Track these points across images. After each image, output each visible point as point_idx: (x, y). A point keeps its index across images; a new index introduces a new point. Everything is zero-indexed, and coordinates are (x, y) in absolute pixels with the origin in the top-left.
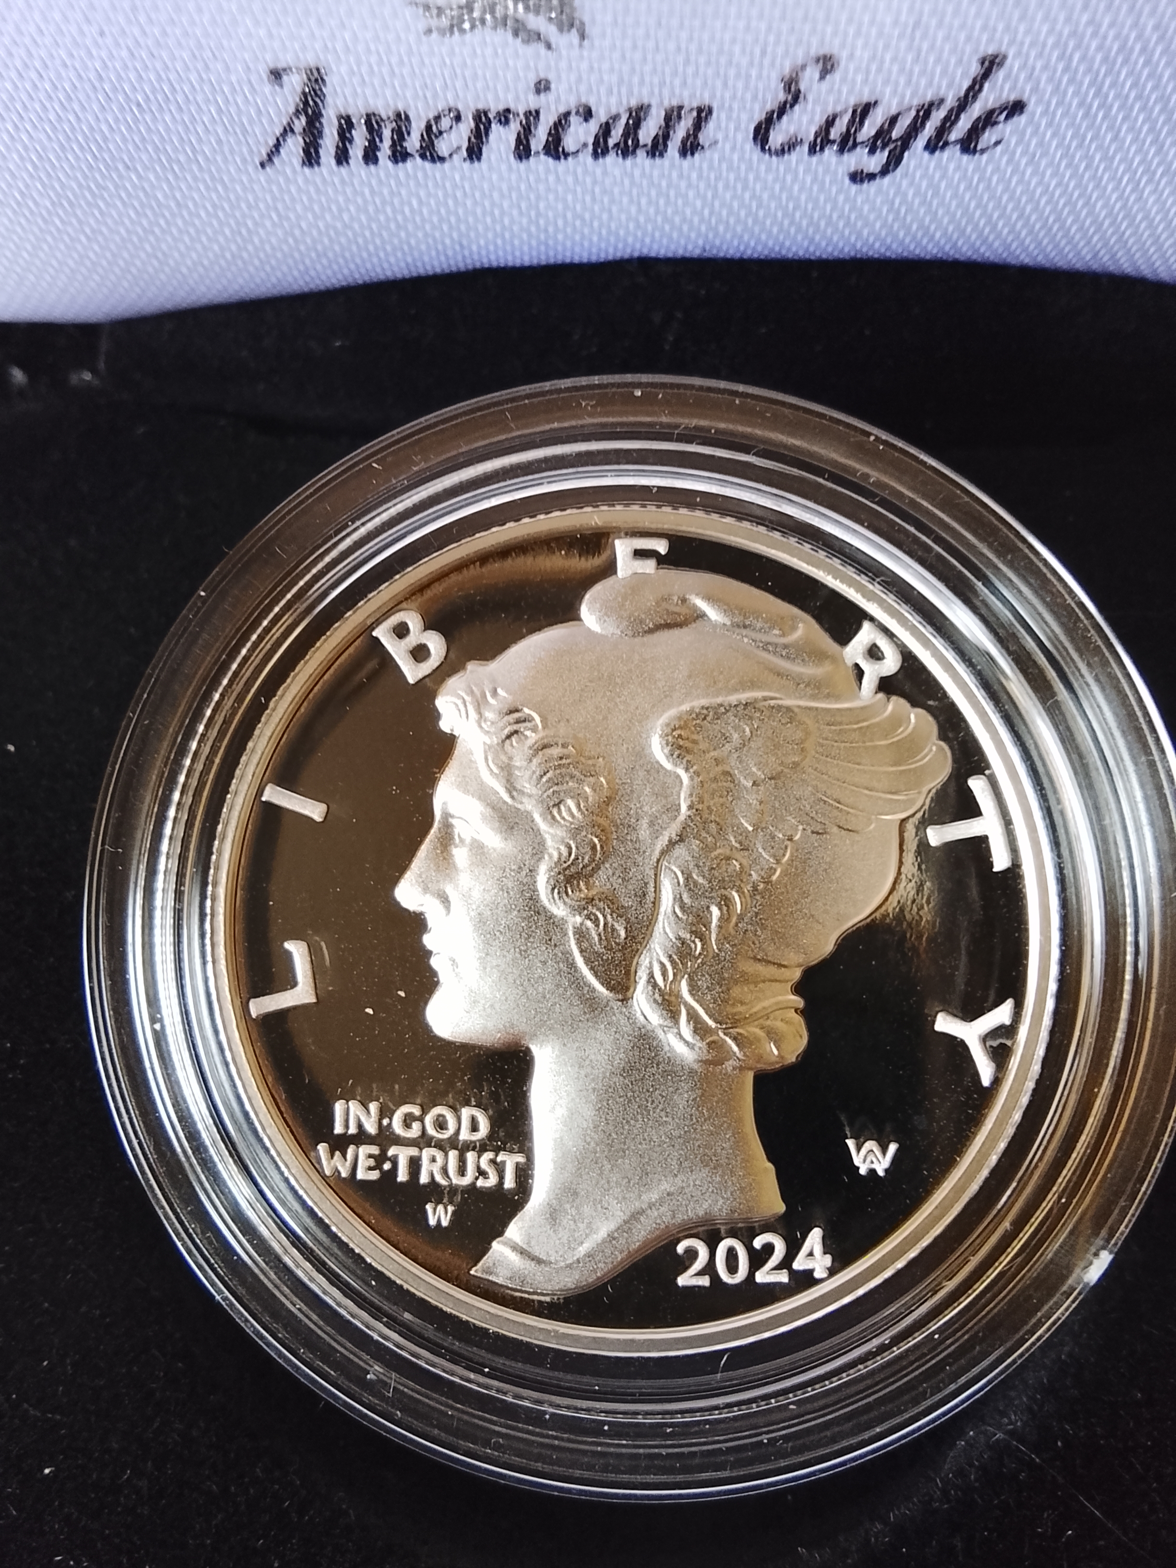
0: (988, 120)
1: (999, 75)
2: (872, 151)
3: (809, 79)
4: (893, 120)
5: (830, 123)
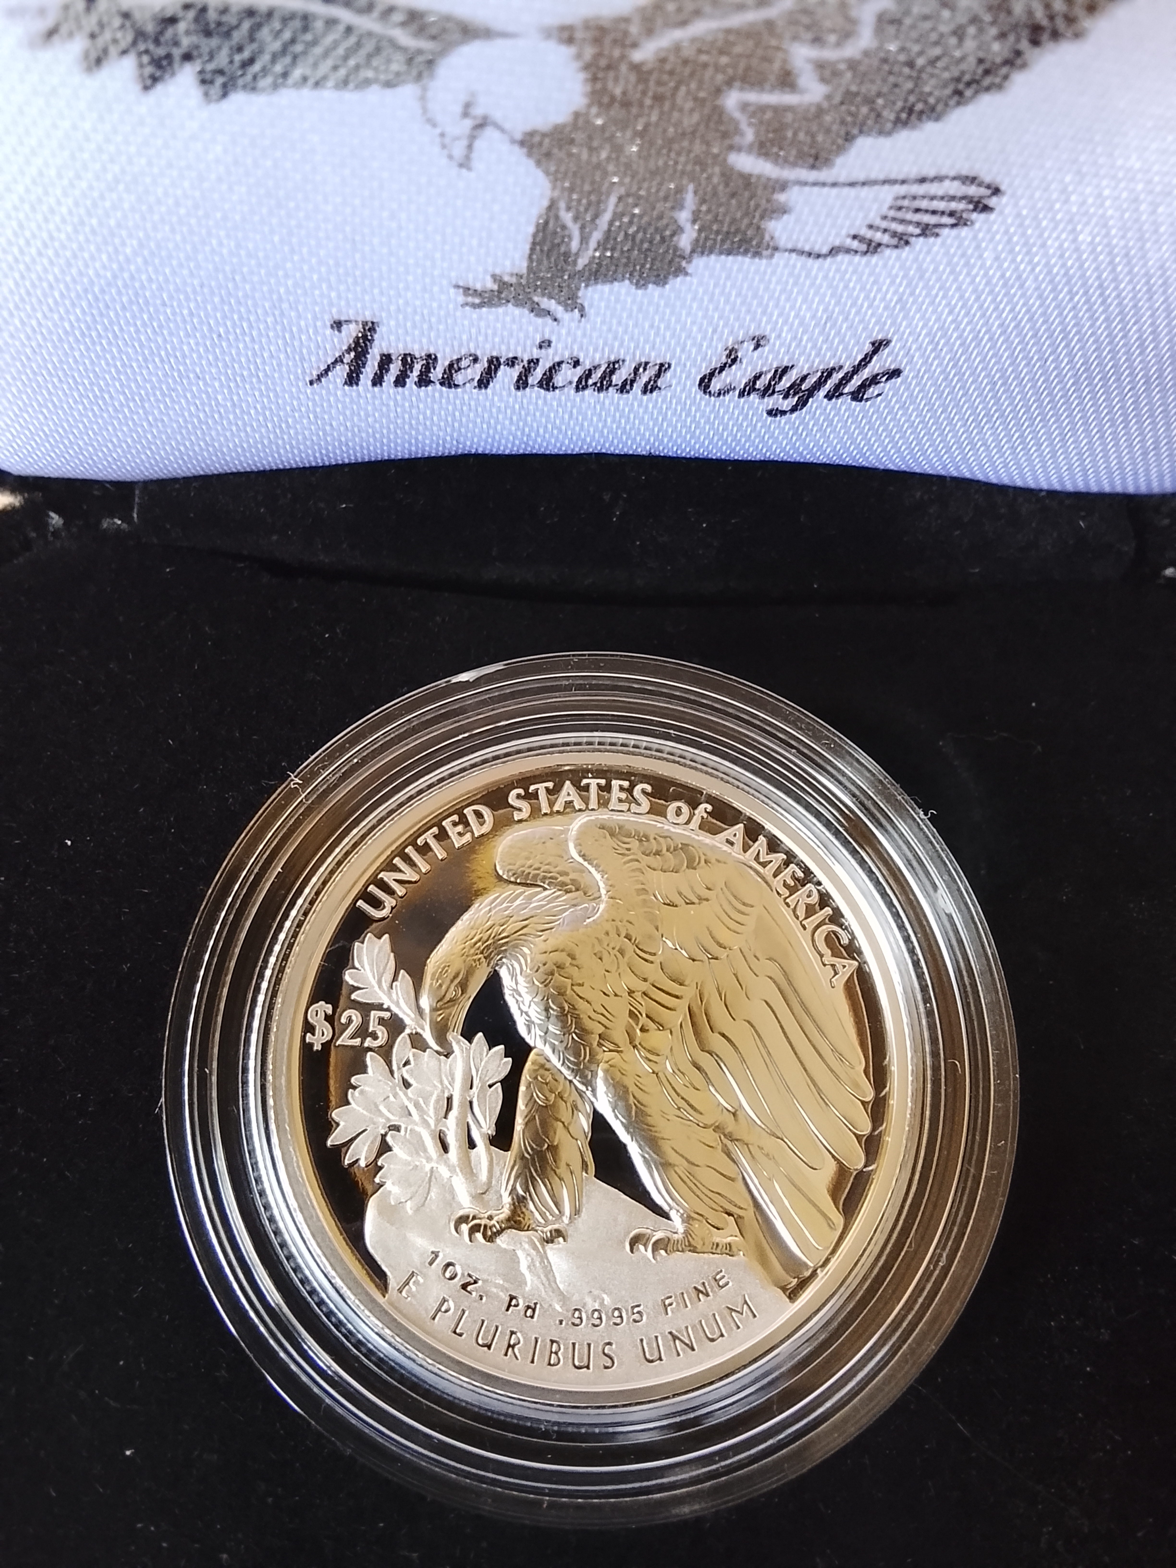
0: (874, 380)
1: (885, 352)
2: (786, 397)
3: (746, 351)
4: (804, 378)
5: (757, 377)
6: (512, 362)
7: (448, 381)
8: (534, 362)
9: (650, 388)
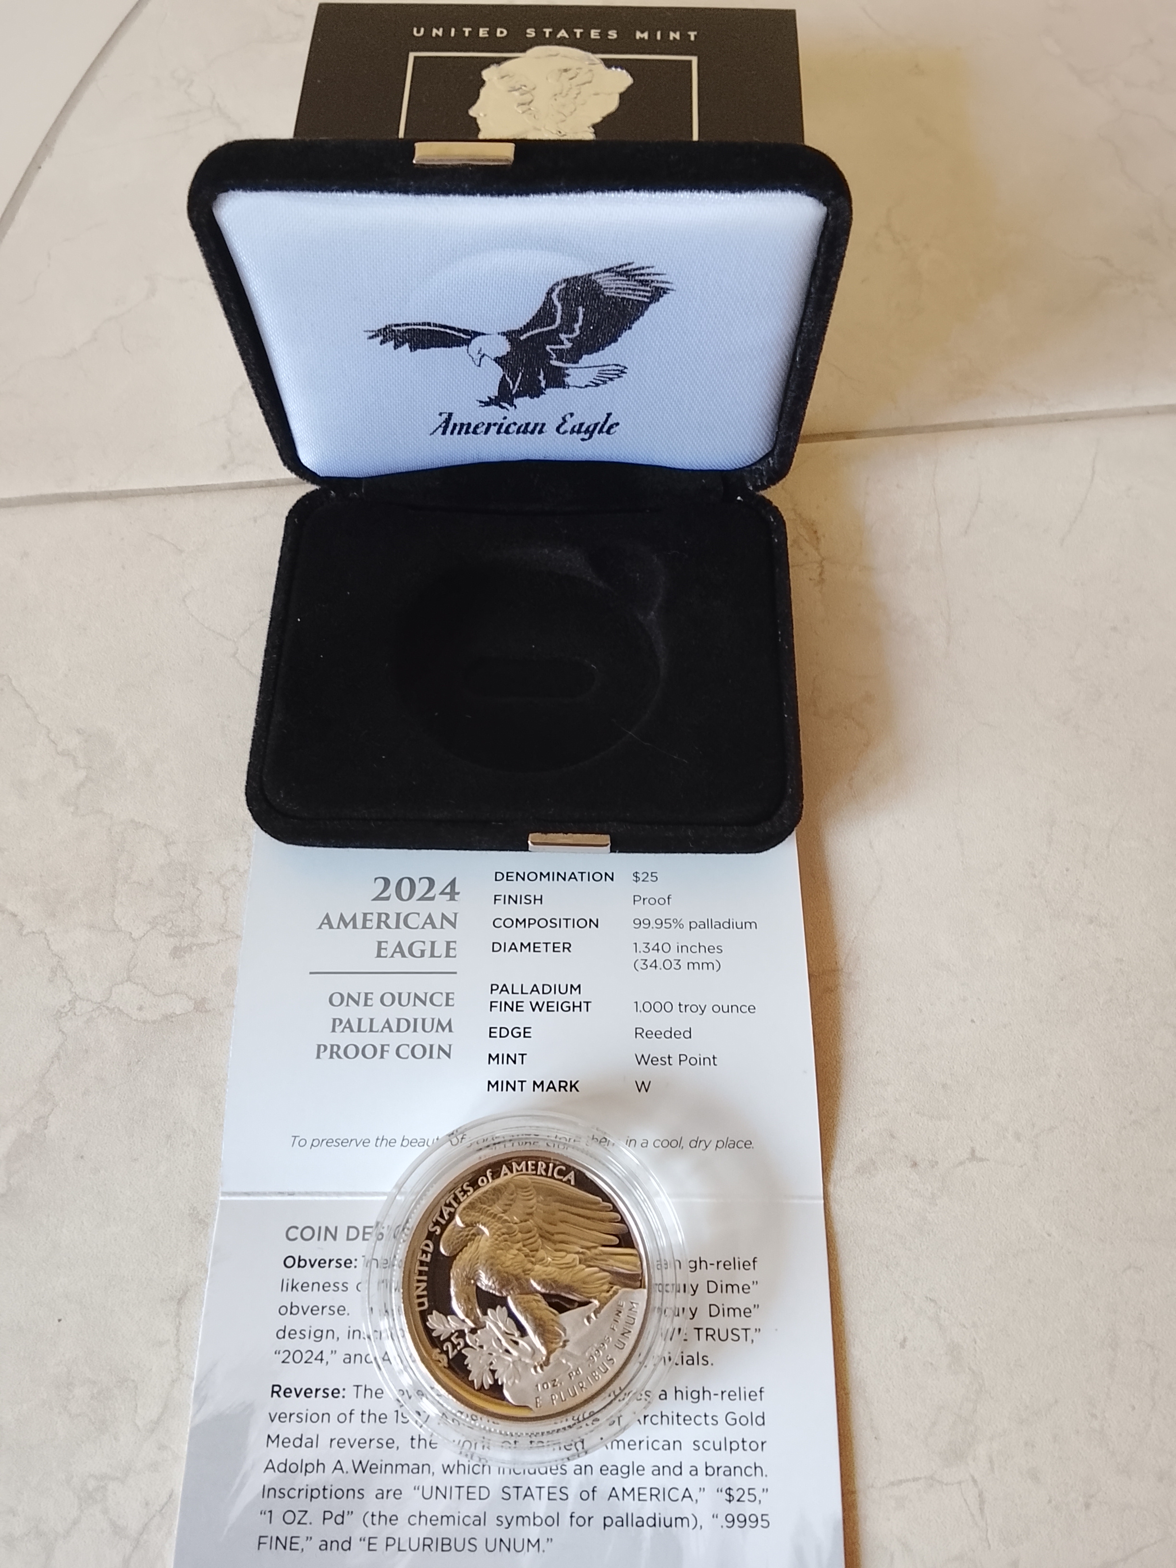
0: (611, 427)
1: (612, 417)
2: (585, 433)
3: (568, 417)
4: (589, 427)
5: (574, 427)
6: (495, 425)
7: (475, 432)
8: (502, 424)
9: (540, 432)
